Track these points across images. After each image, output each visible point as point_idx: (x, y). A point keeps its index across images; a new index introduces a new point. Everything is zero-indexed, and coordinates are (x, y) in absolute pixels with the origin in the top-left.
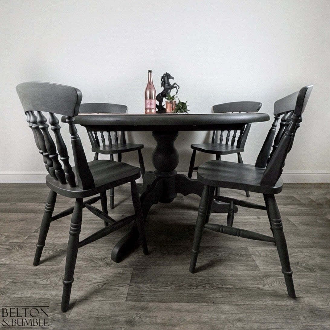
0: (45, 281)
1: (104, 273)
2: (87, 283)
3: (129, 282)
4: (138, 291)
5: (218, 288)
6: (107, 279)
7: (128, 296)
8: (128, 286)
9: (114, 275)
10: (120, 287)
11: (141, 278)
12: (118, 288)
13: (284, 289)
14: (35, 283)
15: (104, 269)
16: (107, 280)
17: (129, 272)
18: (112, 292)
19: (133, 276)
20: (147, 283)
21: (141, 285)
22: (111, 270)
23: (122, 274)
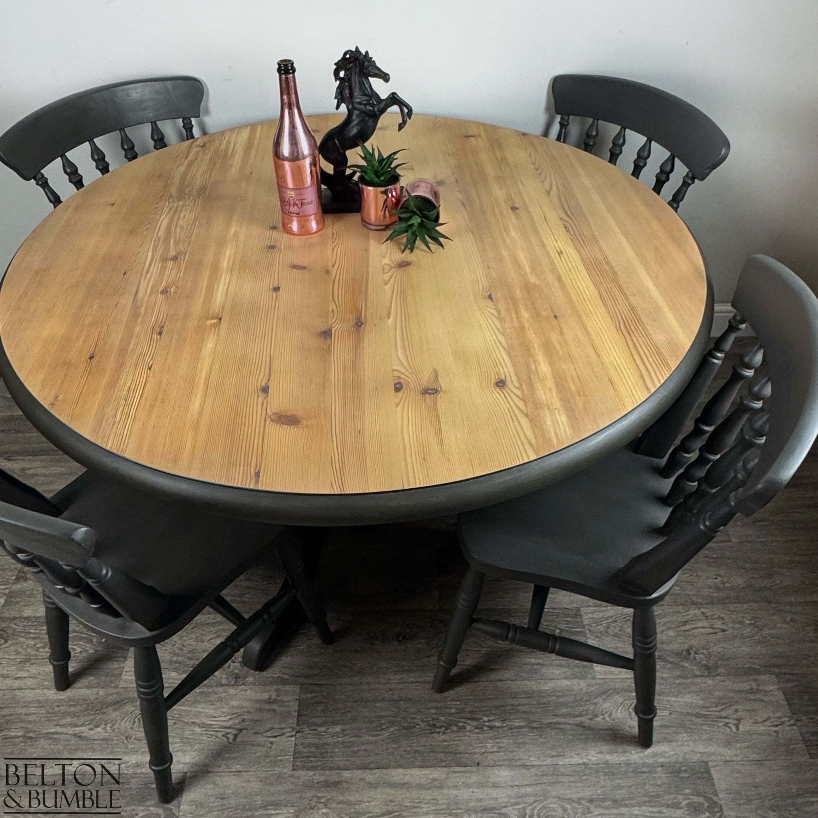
0: (99, 729)
1: (235, 703)
2: (198, 730)
3: (293, 721)
4: (317, 746)
5: (491, 728)
6: (243, 717)
7: (297, 758)
8: (294, 733)
9: (258, 705)
10: (276, 737)
11: (322, 711)
12: (272, 739)
13: (632, 724)
14: (78, 736)
15: (232, 691)
16: (243, 720)
17: (291, 696)
18: (261, 751)
19: (303, 706)
20: (334, 723)
21: (323, 729)
22: (250, 694)
23: (275, 702)
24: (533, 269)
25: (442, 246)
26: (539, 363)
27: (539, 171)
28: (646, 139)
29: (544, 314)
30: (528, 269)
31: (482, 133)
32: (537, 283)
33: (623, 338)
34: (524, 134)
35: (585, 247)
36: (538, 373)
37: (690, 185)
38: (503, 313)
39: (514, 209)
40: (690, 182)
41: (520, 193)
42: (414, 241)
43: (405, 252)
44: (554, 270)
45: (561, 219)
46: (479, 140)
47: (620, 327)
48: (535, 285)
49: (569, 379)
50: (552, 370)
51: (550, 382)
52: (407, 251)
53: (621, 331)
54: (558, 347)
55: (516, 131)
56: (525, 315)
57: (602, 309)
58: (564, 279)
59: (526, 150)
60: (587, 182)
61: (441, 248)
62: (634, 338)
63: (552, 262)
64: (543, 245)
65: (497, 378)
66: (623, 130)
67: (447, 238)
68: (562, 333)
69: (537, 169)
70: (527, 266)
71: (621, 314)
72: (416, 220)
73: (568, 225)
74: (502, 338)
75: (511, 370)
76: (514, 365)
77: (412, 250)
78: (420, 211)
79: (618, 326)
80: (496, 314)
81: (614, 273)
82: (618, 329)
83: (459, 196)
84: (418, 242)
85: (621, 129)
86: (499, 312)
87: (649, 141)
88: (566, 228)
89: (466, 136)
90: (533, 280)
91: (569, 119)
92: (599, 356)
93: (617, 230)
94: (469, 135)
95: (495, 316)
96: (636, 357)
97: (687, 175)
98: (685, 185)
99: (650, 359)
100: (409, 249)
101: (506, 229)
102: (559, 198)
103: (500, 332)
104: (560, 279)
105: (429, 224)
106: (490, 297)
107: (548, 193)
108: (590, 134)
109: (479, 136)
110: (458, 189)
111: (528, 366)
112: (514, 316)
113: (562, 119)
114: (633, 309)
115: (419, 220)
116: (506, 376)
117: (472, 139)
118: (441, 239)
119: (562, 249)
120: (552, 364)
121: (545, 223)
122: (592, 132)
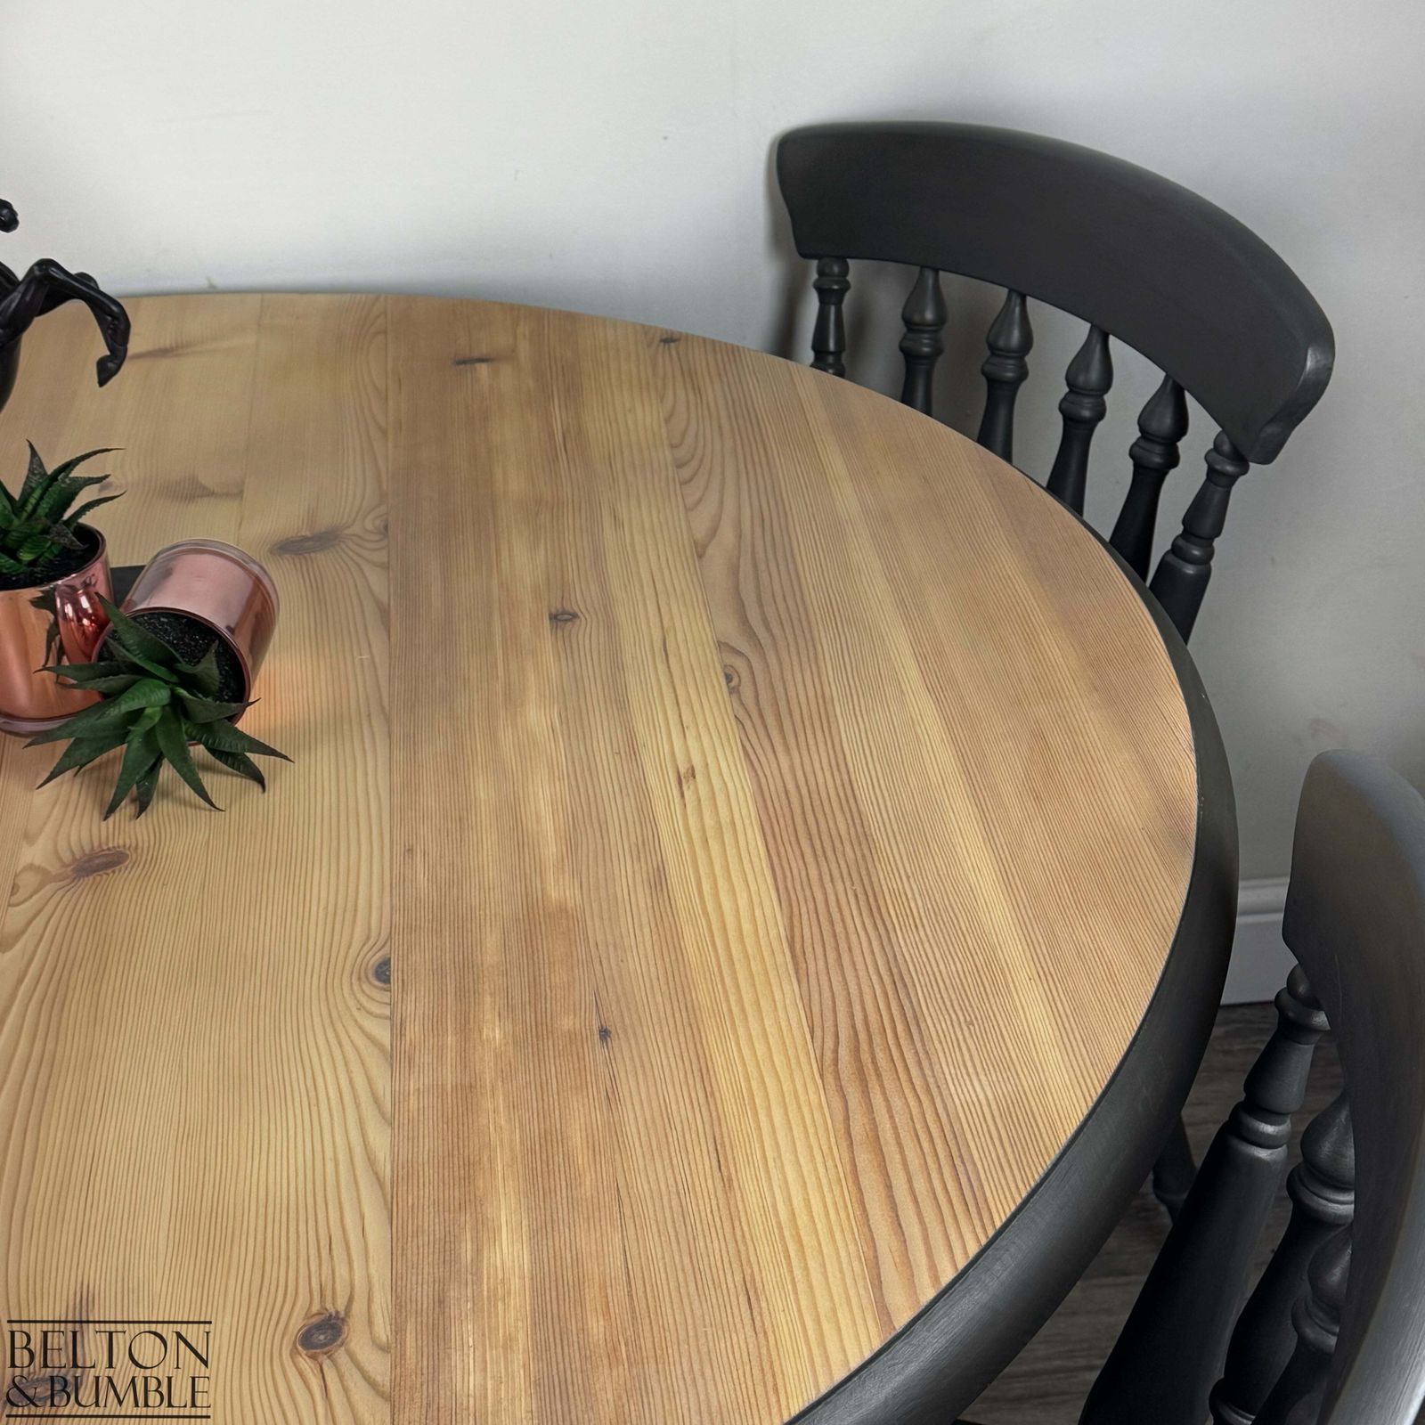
24: (571, 845)
25: (259, 779)
26: (496, 1231)
27: (686, 472)
28: (1085, 327)
29: (567, 1023)
30: (551, 850)
31: (524, 349)
32: (570, 904)
33: (837, 1104)
34: (669, 340)
35: (779, 748)
36: (477, 1274)
37: (1233, 479)
38: (413, 1032)
39: (562, 618)
40: (1229, 468)
41: (598, 556)
42: (154, 769)
43: (116, 816)
44: (647, 847)
45: (722, 646)
46: (506, 371)
47: (836, 1061)
48: (562, 909)
49: (592, 1294)
50: (536, 1261)
51: (514, 1314)
52: (126, 808)
53: (837, 1078)
54: (581, 1159)
55: (646, 330)
56: (494, 1032)
57: (787, 992)
58: (674, 880)
59: (662, 398)
60: (847, 498)
61: (256, 787)
62: (878, 1100)
63: (646, 817)
64: (631, 750)
65: (315, 1308)
66: (1016, 300)
67: (273, 752)
68: (612, 1099)
69: (679, 465)
70: (551, 834)
71: (850, 1005)
72: (153, 698)
73: (739, 664)
74: (380, 1140)
75: (379, 1270)
76: (397, 1249)
77: (143, 805)
78: (169, 663)
79: (829, 1055)
80: (384, 1036)
81: (863, 838)
82: (828, 1067)
83: (377, 581)
84: (167, 772)
85: (1009, 299)
86: (398, 1028)
87: (1101, 336)
88: (728, 678)
89: (464, 362)
90: (558, 889)
91: (845, 271)
92: (728, 1184)
93: (910, 672)
94: (476, 354)
95: (380, 1047)
96: (870, 1180)
97: (1217, 448)
98: (1218, 482)
99: (920, 1185)
100: (133, 801)
101: (513, 700)
102: (734, 571)
103: (382, 1114)
104: (658, 881)
105: (204, 707)
106: (383, 973)
107: (700, 551)
108: (917, 318)
109: (510, 356)
110: (381, 557)
111: (447, 1250)
112: (450, 1040)
113: (821, 273)
114: (898, 980)
115: (163, 695)
116: (351, 1300)
117: (483, 369)
118: (254, 758)
119: (697, 761)
120: (541, 1230)
121: (661, 667)
122: (922, 312)
